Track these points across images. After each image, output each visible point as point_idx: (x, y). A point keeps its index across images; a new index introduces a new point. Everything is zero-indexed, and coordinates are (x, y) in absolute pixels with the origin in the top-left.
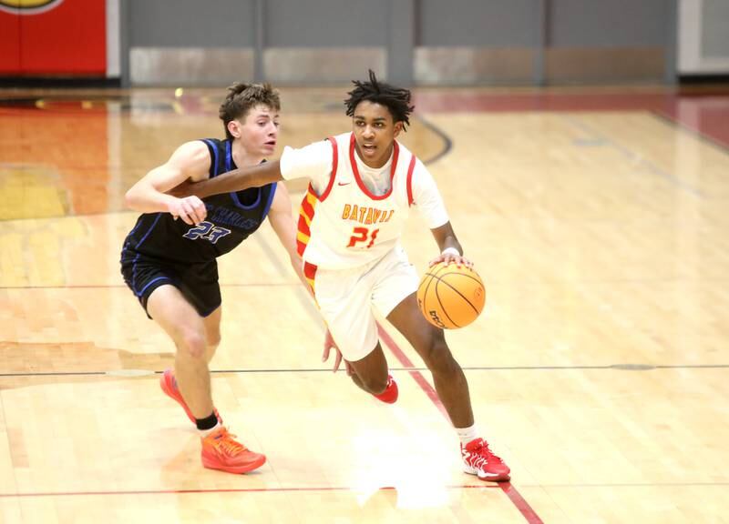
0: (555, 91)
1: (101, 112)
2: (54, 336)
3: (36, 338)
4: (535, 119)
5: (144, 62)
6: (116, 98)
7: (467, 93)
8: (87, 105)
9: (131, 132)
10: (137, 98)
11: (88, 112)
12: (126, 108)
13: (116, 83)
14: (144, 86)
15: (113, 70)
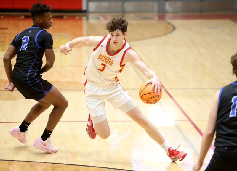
0: (203, 14)
1: (80, 19)
2: (69, 79)
3: (64, 80)
4: (198, 21)
5: (92, 6)
6: (85, 16)
7: (180, 14)
8: (77, 18)
9: (89, 25)
10: (91, 16)
11: (77, 20)
12: (88, 19)
13: (84, 12)
14: (93, 12)
15: (84, 8)
